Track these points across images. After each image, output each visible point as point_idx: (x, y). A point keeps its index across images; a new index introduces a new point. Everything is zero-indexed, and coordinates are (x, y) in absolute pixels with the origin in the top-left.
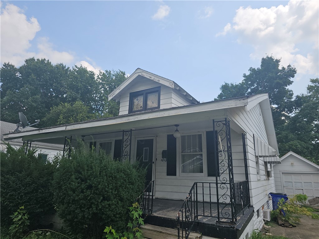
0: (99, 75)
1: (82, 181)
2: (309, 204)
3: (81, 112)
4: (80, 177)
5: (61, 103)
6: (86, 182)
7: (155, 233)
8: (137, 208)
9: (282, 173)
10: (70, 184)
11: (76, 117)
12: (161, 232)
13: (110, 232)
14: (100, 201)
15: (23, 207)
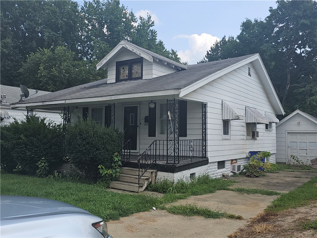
0: (84, 6)
1: (84, 140)
2: (311, 164)
3: (65, 60)
4: (82, 138)
5: (39, 49)
6: (86, 141)
7: (130, 171)
8: (118, 155)
9: (288, 133)
10: (76, 141)
11: (59, 67)
12: (133, 170)
13: (102, 168)
14: (94, 151)
15: (44, 158)
